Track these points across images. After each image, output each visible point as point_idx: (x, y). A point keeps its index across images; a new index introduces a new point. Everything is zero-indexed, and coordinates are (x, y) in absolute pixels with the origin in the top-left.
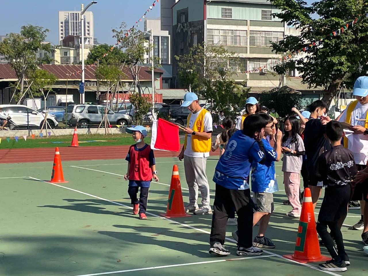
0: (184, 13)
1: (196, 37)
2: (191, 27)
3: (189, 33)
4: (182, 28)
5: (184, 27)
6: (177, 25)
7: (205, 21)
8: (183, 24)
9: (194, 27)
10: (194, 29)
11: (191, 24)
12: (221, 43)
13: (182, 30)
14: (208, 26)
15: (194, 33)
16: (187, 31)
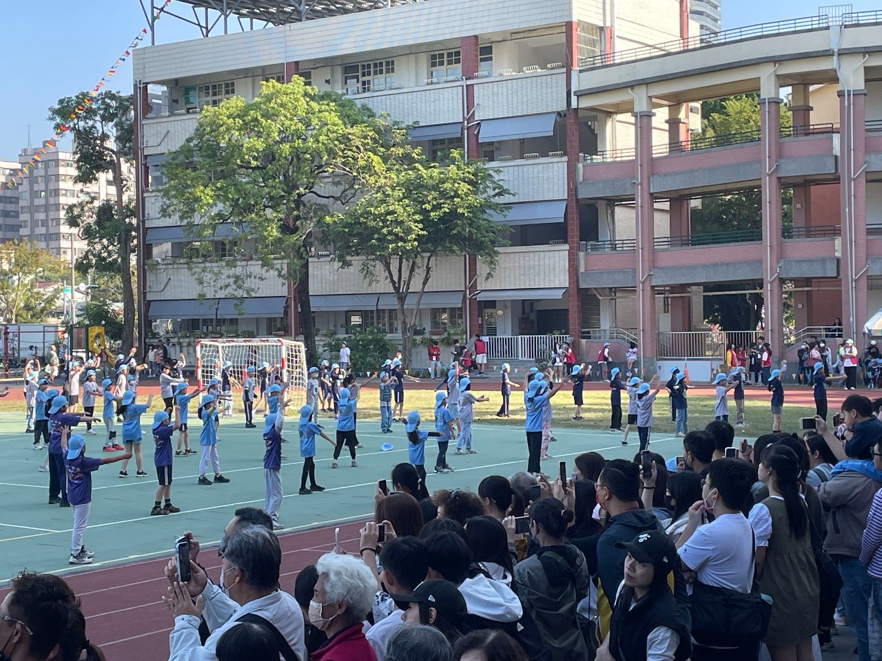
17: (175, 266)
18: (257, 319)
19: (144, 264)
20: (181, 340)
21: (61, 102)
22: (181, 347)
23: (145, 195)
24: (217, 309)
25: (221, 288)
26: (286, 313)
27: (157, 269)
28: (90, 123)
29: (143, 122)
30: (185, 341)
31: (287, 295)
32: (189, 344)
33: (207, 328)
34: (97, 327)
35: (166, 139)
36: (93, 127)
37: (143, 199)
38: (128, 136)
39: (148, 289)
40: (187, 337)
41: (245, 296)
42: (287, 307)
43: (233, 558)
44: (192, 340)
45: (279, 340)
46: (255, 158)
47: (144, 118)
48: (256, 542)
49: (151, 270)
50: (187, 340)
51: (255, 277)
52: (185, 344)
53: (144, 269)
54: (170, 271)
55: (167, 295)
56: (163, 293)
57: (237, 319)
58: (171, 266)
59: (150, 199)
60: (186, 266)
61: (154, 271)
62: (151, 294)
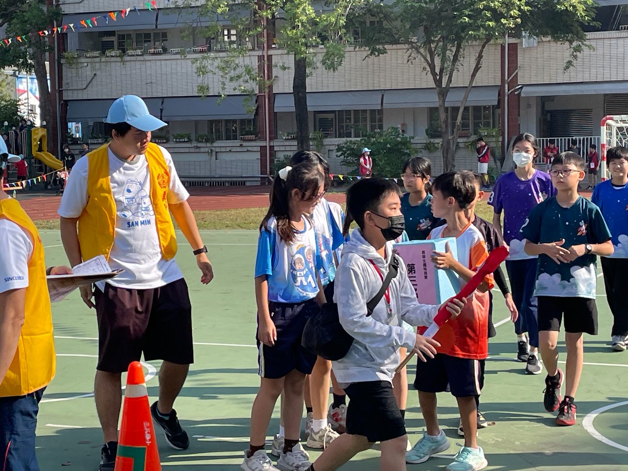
17: (103, 59)
24: (162, 110)
26: (257, 114)
27: (78, 63)
31: (258, 92)
34: (40, 129)
39: (64, 88)
49: (70, 64)
53: (59, 63)
54: (96, 66)
55: (91, 94)
56: (85, 92)
58: (98, 60)
60: (119, 59)
61: (74, 66)
62: (70, 93)
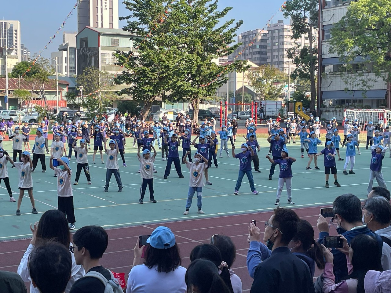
0: (84, 41)
1: (93, 59)
2: (89, 51)
3: (88, 55)
4: (83, 51)
5: (85, 51)
6: (80, 49)
7: (99, 47)
8: (84, 48)
9: (92, 51)
10: (92, 53)
11: (90, 49)
12: (111, 63)
13: (83, 53)
14: (101, 51)
15: (91, 56)
16: (87, 54)
17: (335, 75)
18: (372, 100)
19: (321, 75)
20: (336, 109)
21: (287, 3)
22: (336, 112)
23: (322, 43)
24: (353, 95)
25: (355, 86)
26: (386, 98)
27: (326, 77)
28: (299, 12)
29: (323, 10)
30: (338, 109)
31: (387, 89)
32: (340, 111)
33: (349, 104)
34: (299, 103)
35: (333, 18)
36: (300, 13)
37: (321, 45)
38: (316, 17)
39: (322, 86)
40: (339, 108)
41: (367, 89)
42: (387, 95)
43: (369, 209)
44: (341, 109)
45: (383, 110)
46: (374, 25)
47: (323, 8)
48: (380, 202)
49: (324, 77)
50: (339, 109)
51: (372, 81)
52: (338, 111)
53: (320, 77)
54: (332, 78)
55: (330, 89)
56: (328, 88)
57: (363, 100)
58: (333, 76)
59: (324, 45)
60: (340, 75)
61: (325, 78)
62: (324, 88)
